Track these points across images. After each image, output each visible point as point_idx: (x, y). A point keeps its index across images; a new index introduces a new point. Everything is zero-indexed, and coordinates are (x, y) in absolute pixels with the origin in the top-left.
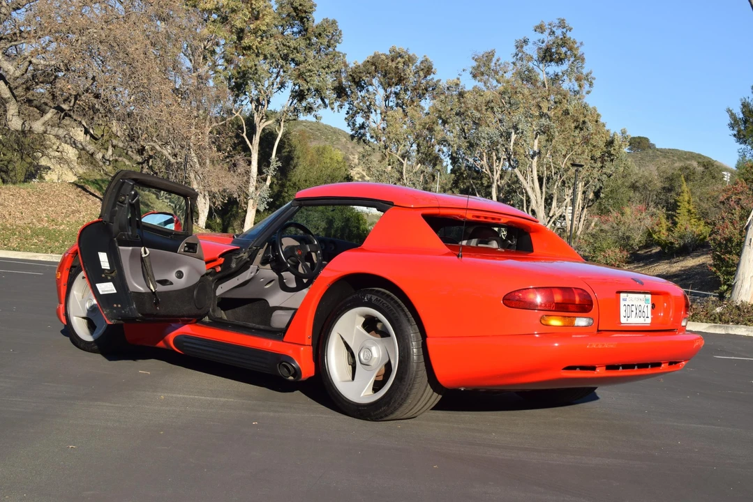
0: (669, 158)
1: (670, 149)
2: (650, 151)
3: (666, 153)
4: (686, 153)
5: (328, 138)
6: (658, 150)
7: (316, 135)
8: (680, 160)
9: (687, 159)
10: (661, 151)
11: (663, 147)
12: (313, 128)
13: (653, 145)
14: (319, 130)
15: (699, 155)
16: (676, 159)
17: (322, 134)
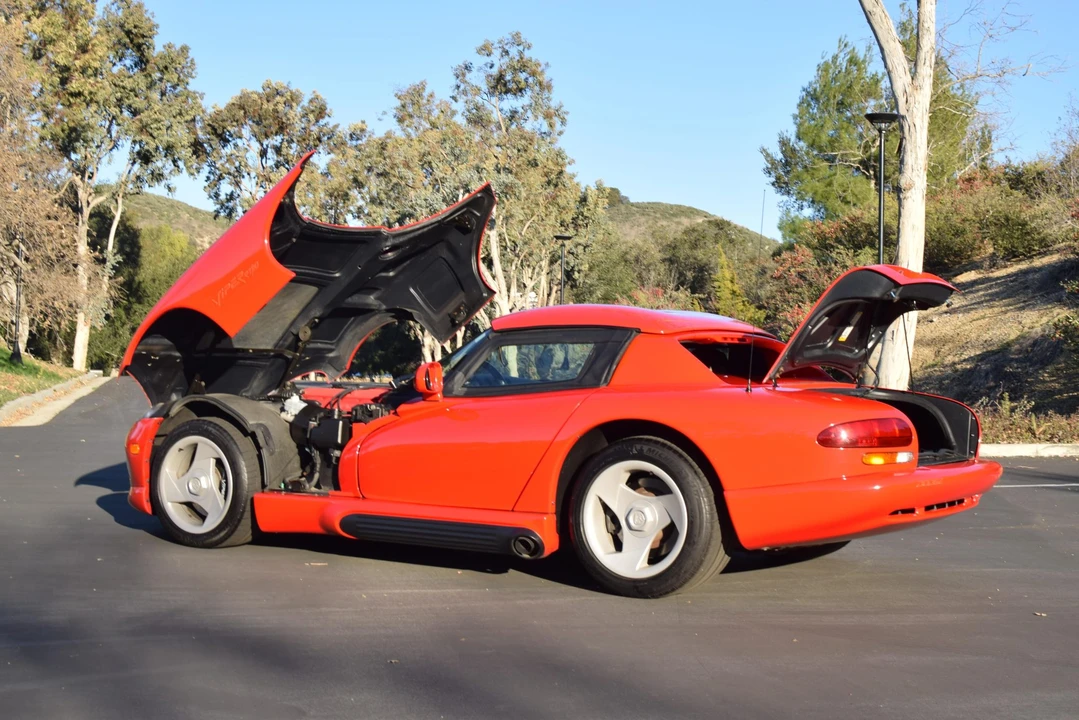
0: (649, 215)
1: (649, 203)
2: (623, 207)
3: (645, 209)
4: (672, 207)
5: (163, 215)
6: (632, 205)
7: (146, 212)
8: (664, 217)
9: (674, 215)
10: (637, 205)
11: (640, 201)
12: (141, 202)
13: (626, 198)
14: (149, 203)
15: (689, 208)
16: (658, 215)
17: (154, 209)
